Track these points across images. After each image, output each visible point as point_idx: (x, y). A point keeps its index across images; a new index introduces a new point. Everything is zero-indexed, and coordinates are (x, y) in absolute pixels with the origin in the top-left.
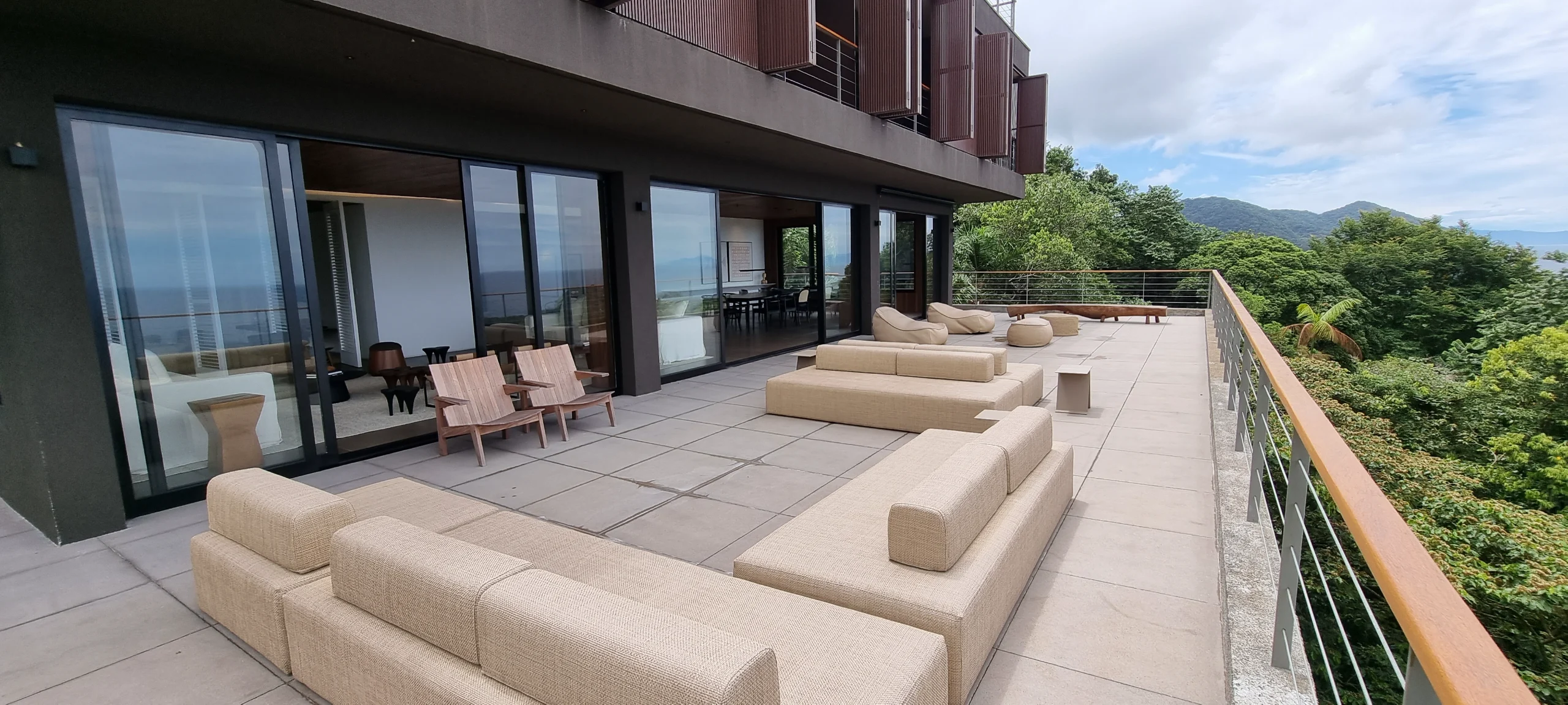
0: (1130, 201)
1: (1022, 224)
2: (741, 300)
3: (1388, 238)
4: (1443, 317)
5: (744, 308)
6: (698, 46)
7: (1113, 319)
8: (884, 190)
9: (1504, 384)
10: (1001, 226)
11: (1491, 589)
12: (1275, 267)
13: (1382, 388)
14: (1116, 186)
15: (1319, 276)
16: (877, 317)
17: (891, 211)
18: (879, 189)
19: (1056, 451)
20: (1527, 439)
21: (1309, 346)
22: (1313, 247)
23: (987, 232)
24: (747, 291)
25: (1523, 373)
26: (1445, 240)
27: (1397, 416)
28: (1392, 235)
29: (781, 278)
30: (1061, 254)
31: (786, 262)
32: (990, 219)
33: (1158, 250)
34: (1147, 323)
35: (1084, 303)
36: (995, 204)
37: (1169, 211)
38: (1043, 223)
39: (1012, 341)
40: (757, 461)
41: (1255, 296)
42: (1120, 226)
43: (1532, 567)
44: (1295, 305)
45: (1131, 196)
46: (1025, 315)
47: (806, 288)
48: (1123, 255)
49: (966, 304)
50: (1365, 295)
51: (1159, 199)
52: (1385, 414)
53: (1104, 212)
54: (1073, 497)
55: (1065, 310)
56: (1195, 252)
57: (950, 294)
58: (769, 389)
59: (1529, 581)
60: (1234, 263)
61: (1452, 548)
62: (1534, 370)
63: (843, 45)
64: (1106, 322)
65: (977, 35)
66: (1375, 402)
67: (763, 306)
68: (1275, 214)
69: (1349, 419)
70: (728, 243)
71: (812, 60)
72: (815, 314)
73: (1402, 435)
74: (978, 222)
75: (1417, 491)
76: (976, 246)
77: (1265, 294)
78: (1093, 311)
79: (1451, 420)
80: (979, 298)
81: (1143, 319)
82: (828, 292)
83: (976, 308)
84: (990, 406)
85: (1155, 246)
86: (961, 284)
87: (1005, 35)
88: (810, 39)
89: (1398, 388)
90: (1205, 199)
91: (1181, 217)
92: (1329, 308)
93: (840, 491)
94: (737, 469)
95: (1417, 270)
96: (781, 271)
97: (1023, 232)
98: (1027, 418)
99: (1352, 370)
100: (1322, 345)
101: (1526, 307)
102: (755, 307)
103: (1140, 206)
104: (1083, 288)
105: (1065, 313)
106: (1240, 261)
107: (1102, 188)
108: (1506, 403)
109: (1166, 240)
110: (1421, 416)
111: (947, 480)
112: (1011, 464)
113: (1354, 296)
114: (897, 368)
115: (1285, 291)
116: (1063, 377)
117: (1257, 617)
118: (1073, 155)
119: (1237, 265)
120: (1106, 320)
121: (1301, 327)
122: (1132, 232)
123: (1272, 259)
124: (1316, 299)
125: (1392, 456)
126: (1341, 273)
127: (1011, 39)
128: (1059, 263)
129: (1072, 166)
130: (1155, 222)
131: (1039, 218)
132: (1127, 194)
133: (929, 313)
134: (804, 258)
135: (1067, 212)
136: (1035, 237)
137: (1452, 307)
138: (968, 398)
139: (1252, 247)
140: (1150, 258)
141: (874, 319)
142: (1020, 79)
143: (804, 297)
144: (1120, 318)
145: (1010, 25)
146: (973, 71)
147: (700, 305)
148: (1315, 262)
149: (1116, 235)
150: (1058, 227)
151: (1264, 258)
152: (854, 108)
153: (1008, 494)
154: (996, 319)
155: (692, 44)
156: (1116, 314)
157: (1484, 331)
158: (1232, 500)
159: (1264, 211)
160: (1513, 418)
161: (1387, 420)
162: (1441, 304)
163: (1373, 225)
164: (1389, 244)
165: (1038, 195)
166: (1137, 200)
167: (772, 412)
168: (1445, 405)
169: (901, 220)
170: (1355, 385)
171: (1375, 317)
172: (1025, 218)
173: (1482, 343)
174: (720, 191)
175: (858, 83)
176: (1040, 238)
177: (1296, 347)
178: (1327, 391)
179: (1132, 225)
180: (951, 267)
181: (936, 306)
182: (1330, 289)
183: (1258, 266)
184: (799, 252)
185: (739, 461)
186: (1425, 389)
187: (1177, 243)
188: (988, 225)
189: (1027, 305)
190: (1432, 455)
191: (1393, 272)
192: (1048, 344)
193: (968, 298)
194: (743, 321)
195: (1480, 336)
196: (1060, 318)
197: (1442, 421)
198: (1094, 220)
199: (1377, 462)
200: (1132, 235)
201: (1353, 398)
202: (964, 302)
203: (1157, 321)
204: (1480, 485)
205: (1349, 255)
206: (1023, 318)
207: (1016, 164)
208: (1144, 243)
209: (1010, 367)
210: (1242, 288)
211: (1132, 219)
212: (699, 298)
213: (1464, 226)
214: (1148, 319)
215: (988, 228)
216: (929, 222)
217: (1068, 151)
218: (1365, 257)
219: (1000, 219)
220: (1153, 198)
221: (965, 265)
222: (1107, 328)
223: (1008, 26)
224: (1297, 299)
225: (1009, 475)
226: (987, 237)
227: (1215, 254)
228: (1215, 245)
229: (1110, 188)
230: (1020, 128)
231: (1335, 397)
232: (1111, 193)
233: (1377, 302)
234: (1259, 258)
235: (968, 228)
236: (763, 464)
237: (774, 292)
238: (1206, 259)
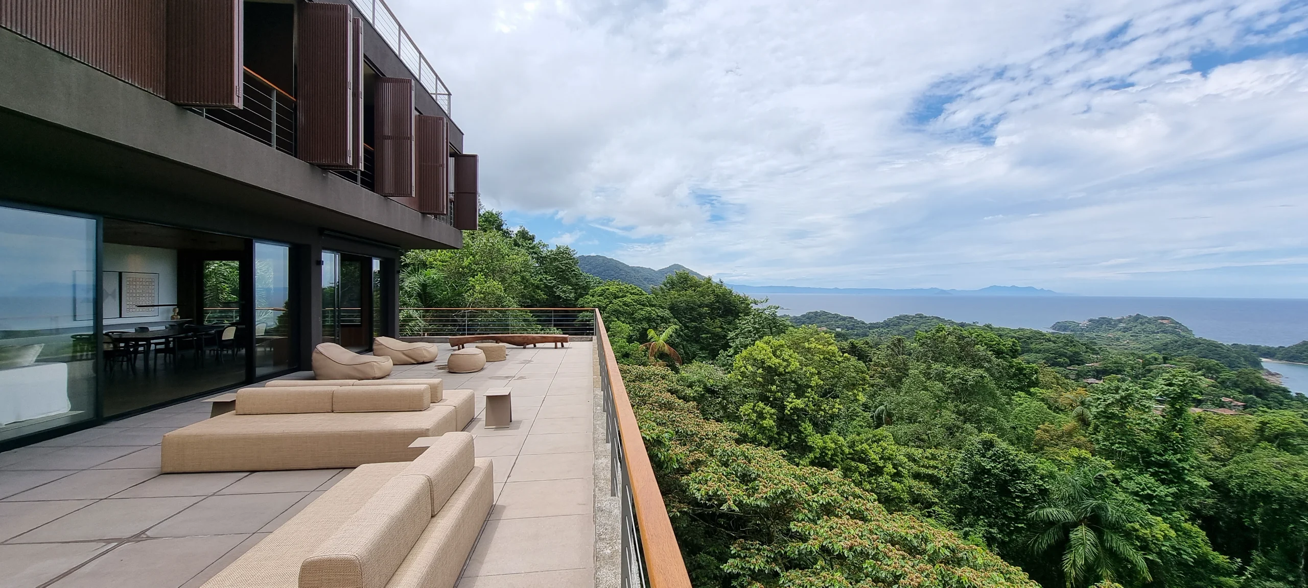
0: (544, 255)
1: (463, 268)
2: (137, 340)
3: (688, 288)
4: (717, 336)
5: (141, 349)
6: (71, 58)
7: (532, 346)
8: (326, 232)
9: (743, 374)
10: (445, 269)
11: (746, 500)
12: (634, 305)
13: (691, 383)
14: (534, 243)
15: (657, 311)
16: (317, 353)
17: (335, 252)
18: (321, 231)
19: (478, 467)
20: (754, 406)
21: (655, 357)
22: (653, 292)
23: (433, 274)
24: (147, 328)
25: (749, 367)
26: (714, 290)
27: (699, 399)
28: (691, 286)
29: (201, 315)
30: (494, 294)
31: (208, 295)
32: (435, 263)
33: (564, 292)
34: (556, 348)
35: (511, 333)
36: (439, 251)
37: (569, 264)
38: (479, 269)
39: (452, 369)
40: (137, 538)
41: (624, 324)
42: (537, 273)
43: (760, 482)
44: (646, 330)
45: (544, 252)
46: (465, 345)
47: (232, 325)
48: (540, 296)
49: (413, 337)
50: (680, 323)
51: (563, 254)
52: (694, 399)
53: (526, 265)
54: (494, 503)
55: (497, 340)
56: (587, 294)
57: (397, 328)
58: (165, 446)
59: (760, 491)
60: (611, 302)
61: (728, 479)
62: (754, 365)
63: (278, 94)
64: (528, 348)
65: (418, 114)
66: (689, 392)
67: (171, 345)
68: (633, 269)
69: (676, 404)
70: (120, 274)
71: (239, 103)
72: (243, 351)
73: (703, 412)
74: (424, 265)
75: (712, 446)
76: (424, 286)
77: (629, 323)
78: (516, 340)
79: (724, 398)
80: (426, 330)
81: (553, 345)
82: (260, 329)
83: (422, 340)
84: (424, 433)
85: (561, 288)
86: (409, 318)
87: (442, 119)
88: (236, 83)
89: (699, 381)
90: (594, 256)
91: (578, 269)
92: (664, 332)
93: (249, 554)
94: (107, 551)
95: (703, 307)
96: (201, 304)
97: (464, 274)
98: (453, 441)
99: (677, 371)
100: (662, 356)
101: (746, 329)
102: (158, 347)
103: (550, 259)
104: (511, 321)
105: (496, 343)
106: (614, 301)
107: (524, 244)
108: (744, 386)
109: (569, 285)
110: (711, 397)
111: (367, 520)
112: (435, 489)
113: (675, 324)
114: (334, 405)
115: (640, 321)
116: (491, 399)
117: (614, 571)
118: (503, 217)
119: (613, 303)
120: (527, 346)
121: (650, 344)
122: (546, 278)
123: (632, 300)
124: (657, 326)
125: (698, 425)
126: (668, 309)
127: (447, 124)
128: (493, 301)
129: (502, 225)
130: (561, 272)
131: (476, 265)
132: (542, 250)
133: (375, 347)
134: (233, 292)
135: (498, 261)
136: (473, 280)
137: (720, 330)
138: (406, 428)
139: (620, 291)
140: (559, 297)
141: (314, 355)
142: (457, 155)
143: (229, 334)
144: (537, 345)
145: (446, 112)
146: (413, 143)
147: (68, 347)
148: (655, 302)
149: (535, 280)
150: (491, 273)
151: (628, 299)
152: (292, 155)
153: (432, 517)
154: (439, 350)
155: (63, 54)
156: (534, 342)
157: (731, 344)
158: (603, 482)
159: (628, 266)
160: (749, 394)
161: (695, 403)
162: (715, 328)
163: (682, 280)
164: (689, 292)
165: (475, 246)
166: (548, 254)
167: (169, 470)
168: (720, 389)
169: (346, 260)
170: (679, 381)
171: (687, 337)
172: (466, 263)
173: (732, 351)
174: (104, 217)
175: (296, 132)
176: (477, 280)
177: (648, 358)
178: (664, 388)
179: (546, 273)
180: (398, 303)
181: (383, 341)
182: (665, 320)
183: (624, 304)
184: (226, 285)
185: (108, 541)
186: (711, 381)
187: (576, 287)
188: (433, 268)
189: (466, 336)
190: (717, 421)
191: (692, 308)
192: (482, 369)
193: (416, 331)
194: (140, 364)
195: (730, 347)
196: (491, 347)
197: (720, 399)
198: (518, 268)
199: (691, 431)
200: (546, 280)
201: (678, 390)
202: (413, 334)
203: (563, 346)
204: (738, 436)
205: (671, 298)
206: (463, 347)
207: (454, 220)
208: (554, 286)
209: (446, 394)
210: (616, 319)
211: (546, 268)
212: (66, 339)
213: (722, 282)
214: (556, 345)
215: (434, 271)
216: (376, 265)
217: (498, 214)
218: (679, 300)
219: (444, 264)
220: (559, 254)
221: (413, 301)
222: (527, 353)
223: (445, 113)
224: (646, 326)
225: (432, 499)
226: (433, 278)
227: (599, 296)
228: (599, 289)
229: (530, 244)
230: (457, 193)
231: (669, 391)
232: (531, 248)
233: (687, 327)
234: (625, 299)
235: (415, 271)
236: (148, 538)
237: (189, 329)
238: (594, 299)
